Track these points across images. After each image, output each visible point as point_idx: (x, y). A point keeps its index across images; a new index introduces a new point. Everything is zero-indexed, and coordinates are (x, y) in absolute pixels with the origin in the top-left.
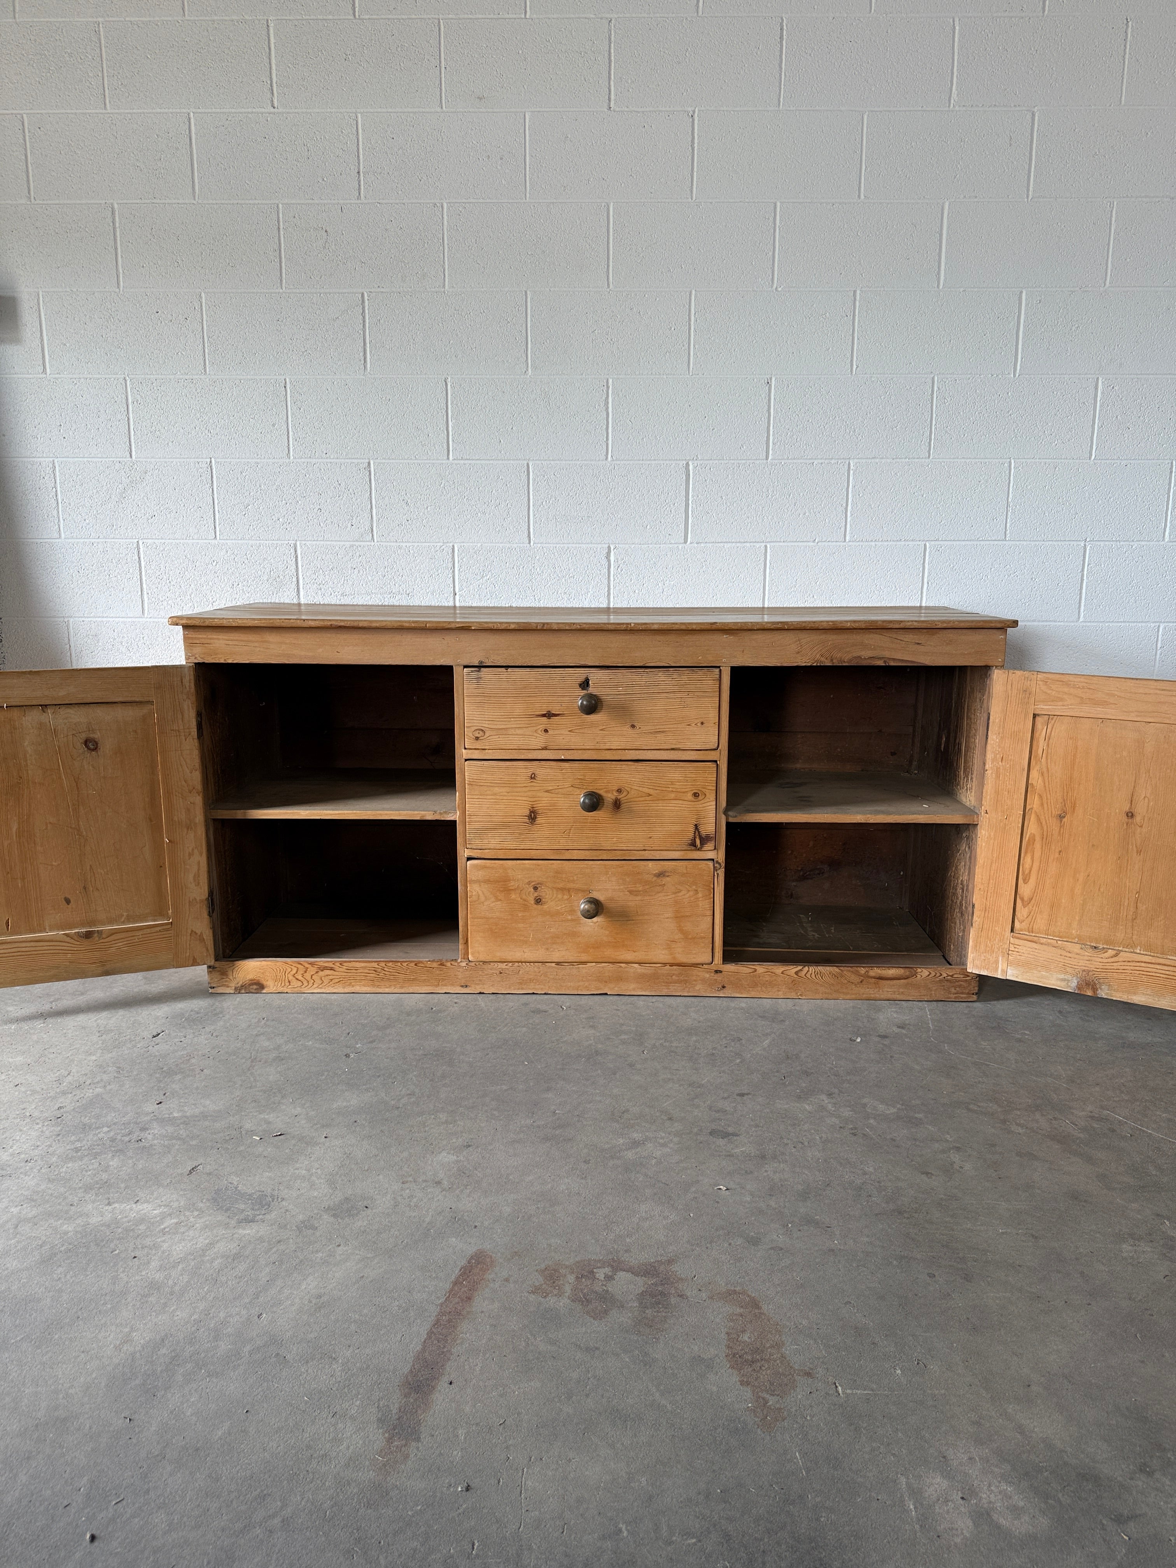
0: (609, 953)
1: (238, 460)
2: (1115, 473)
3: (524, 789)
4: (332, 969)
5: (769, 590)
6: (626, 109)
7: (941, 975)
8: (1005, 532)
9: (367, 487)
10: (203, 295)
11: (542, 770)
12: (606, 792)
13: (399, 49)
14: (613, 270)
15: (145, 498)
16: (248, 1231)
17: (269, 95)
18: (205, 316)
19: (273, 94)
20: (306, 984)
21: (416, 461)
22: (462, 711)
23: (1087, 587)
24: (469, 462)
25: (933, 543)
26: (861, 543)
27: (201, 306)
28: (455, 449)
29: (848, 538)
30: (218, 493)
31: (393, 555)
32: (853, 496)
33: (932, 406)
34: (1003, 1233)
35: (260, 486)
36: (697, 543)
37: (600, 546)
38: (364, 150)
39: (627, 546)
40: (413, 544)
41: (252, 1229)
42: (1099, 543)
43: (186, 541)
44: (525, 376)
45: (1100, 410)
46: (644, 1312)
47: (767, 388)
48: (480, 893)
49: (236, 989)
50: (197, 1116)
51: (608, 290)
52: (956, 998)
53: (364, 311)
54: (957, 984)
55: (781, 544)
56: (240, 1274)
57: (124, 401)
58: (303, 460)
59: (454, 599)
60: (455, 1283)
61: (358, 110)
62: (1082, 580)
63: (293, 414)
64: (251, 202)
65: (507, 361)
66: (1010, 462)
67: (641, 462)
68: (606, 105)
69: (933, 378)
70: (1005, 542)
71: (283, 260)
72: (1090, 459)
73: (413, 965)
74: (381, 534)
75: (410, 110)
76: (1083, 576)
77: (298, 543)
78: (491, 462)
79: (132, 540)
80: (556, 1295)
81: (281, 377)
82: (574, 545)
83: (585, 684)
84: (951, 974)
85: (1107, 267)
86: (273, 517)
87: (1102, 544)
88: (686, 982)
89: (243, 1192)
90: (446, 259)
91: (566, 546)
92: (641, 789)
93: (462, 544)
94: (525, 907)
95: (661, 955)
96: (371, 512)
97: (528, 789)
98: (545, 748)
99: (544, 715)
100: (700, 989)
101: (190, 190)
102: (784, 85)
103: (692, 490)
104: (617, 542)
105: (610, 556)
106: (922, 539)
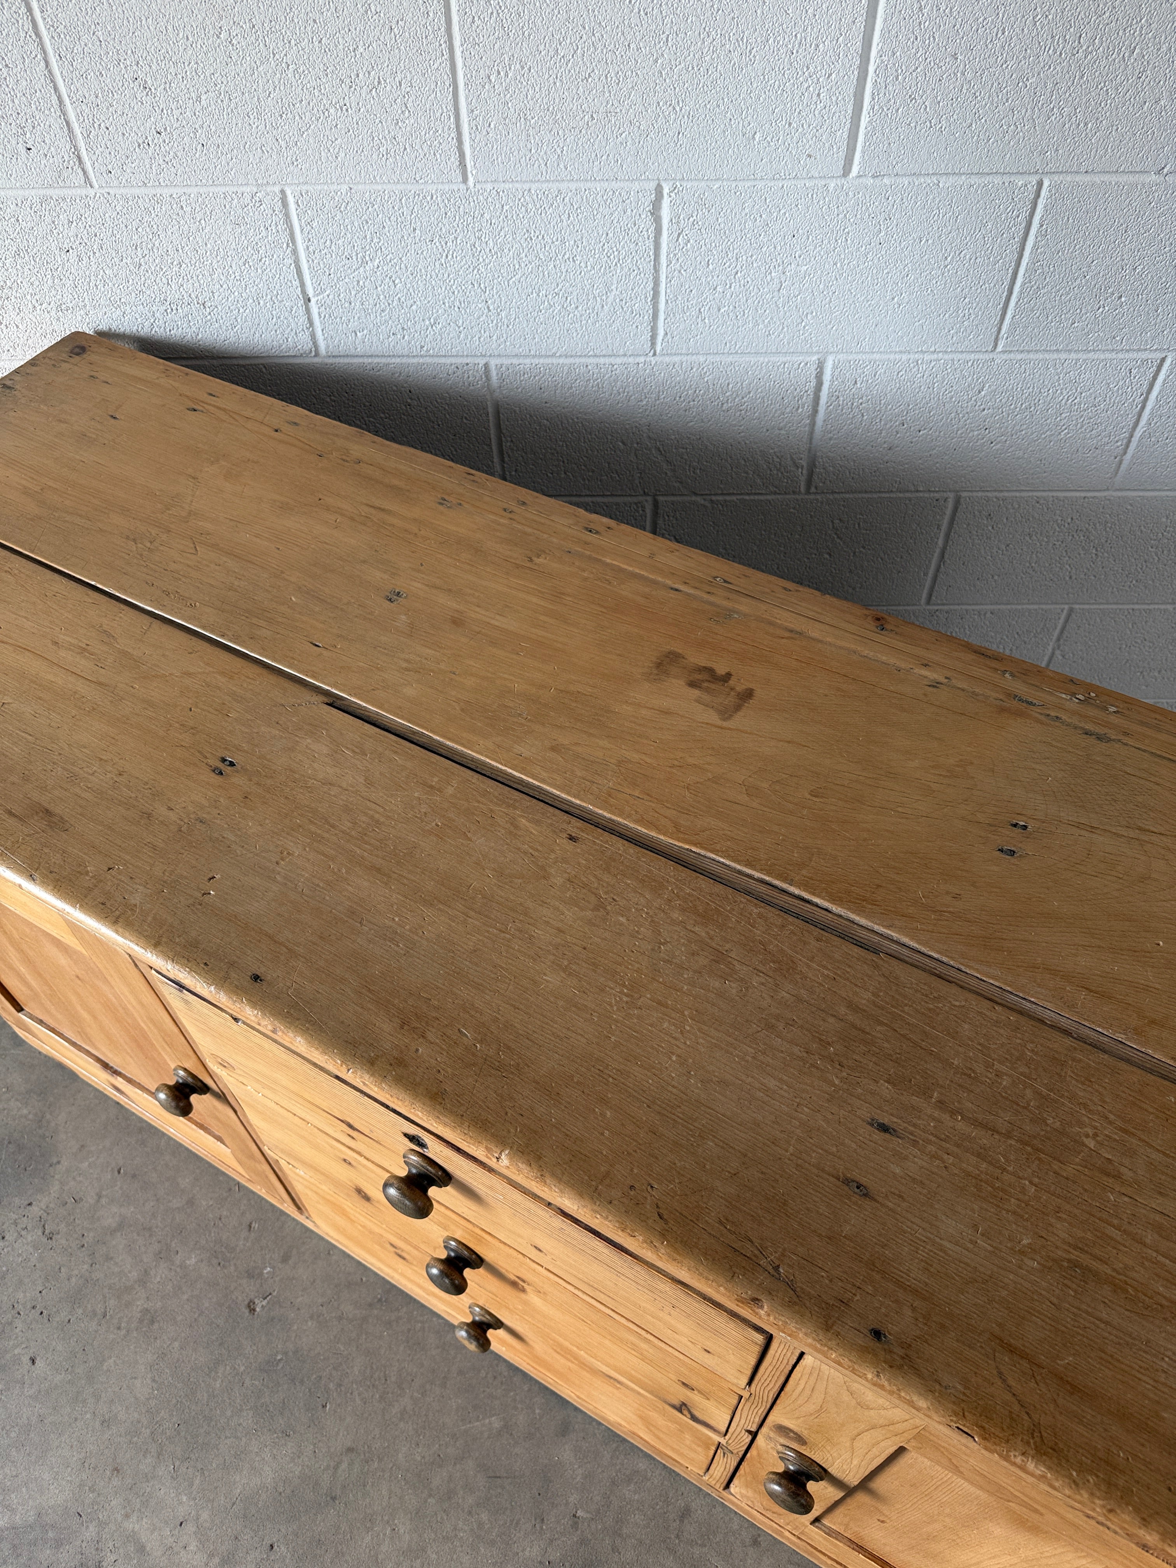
5: (1024, 284)
9: (33, 47)
31: (147, 218)
36: (873, 177)
37: (636, 186)
39: (703, 184)
40: (188, 190)
55: (1078, 178)
59: (308, 311)
74: (103, 169)
82: (573, 186)
91: (554, 187)
93: (305, 188)
96: (64, 113)
103: (882, 35)
104: (679, 176)
105: (660, 210)
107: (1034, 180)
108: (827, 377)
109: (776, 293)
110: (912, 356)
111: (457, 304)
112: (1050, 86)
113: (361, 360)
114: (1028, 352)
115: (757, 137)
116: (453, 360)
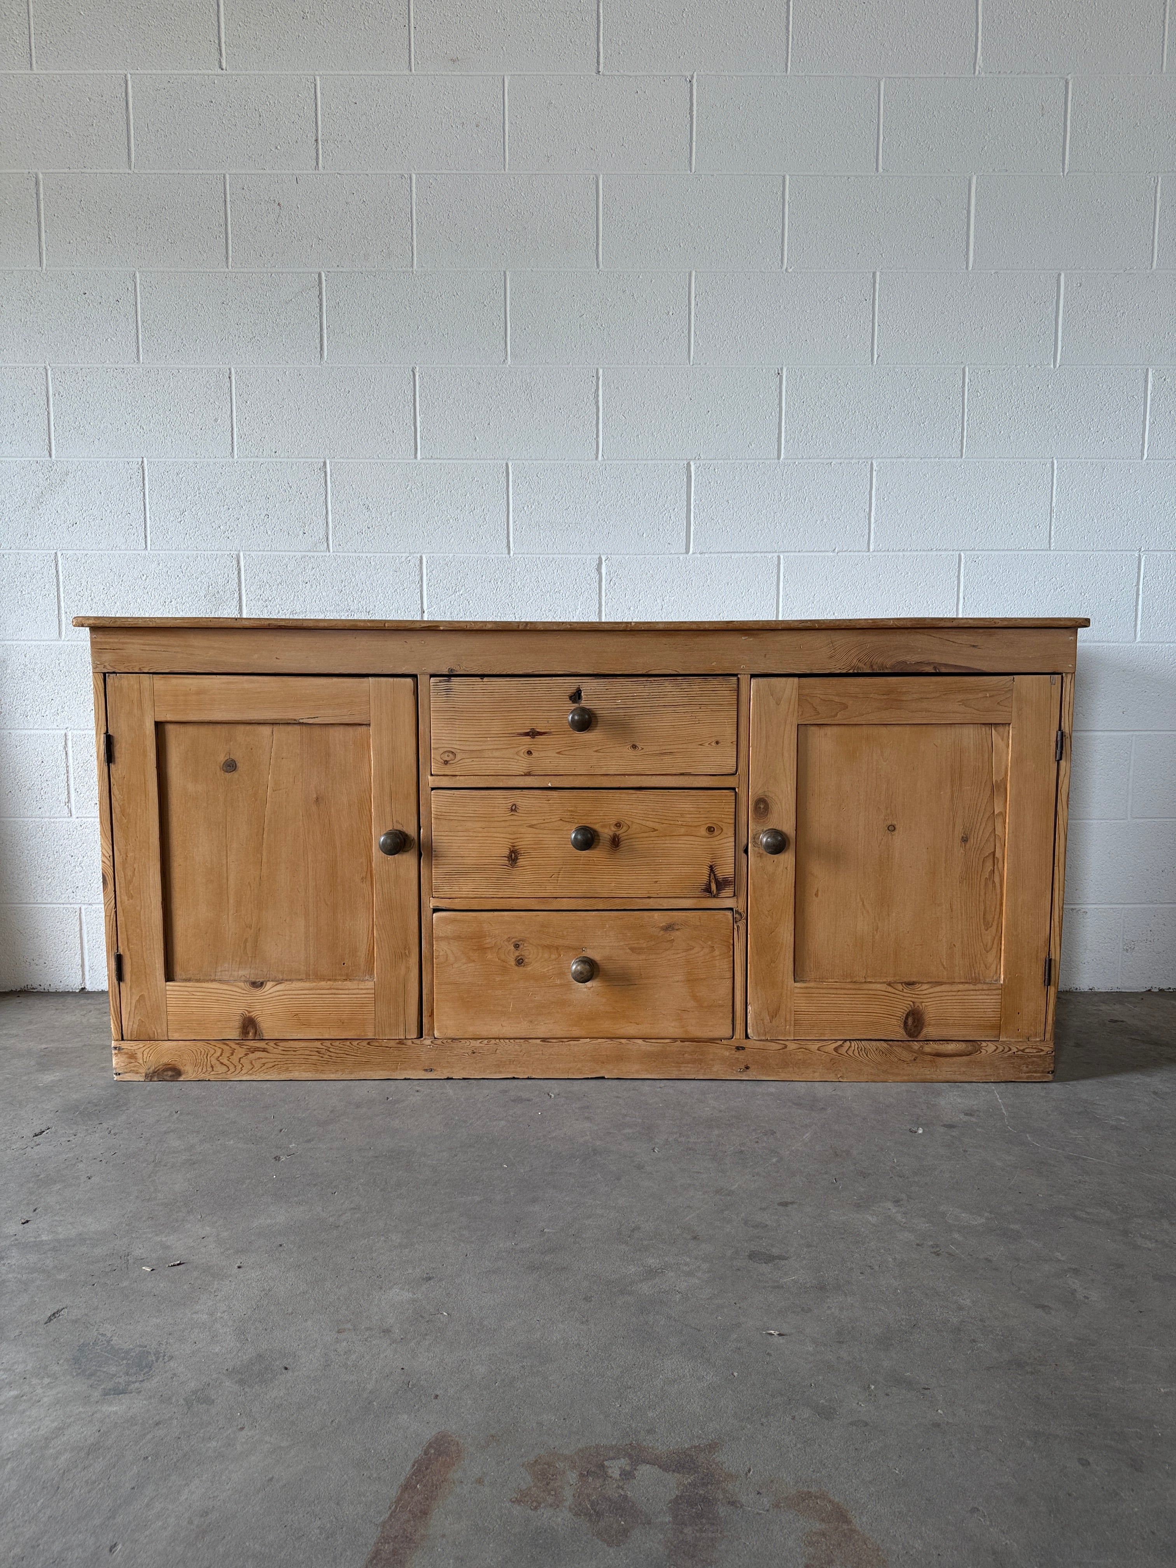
0: (607, 1026)
1: (174, 460)
2: (1170, 474)
3: (503, 824)
4: (264, 1050)
5: (783, 606)
6: (617, 73)
7: (1010, 1050)
8: (1049, 542)
9: (322, 490)
10: (138, 275)
11: (525, 801)
12: (603, 826)
13: (363, 8)
14: (603, 249)
15: (66, 503)
16: (116, 1408)
17: (217, 55)
18: (139, 298)
19: (221, 55)
20: (232, 1069)
21: (379, 461)
22: (427, 730)
23: (1143, 603)
24: (440, 461)
25: (968, 553)
26: (887, 553)
27: (135, 286)
28: (422, 447)
29: (872, 547)
30: (151, 498)
31: (352, 567)
32: (877, 500)
33: (963, 399)
34: (1166, 1393)
35: (199, 489)
36: (701, 553)
37: (589, 557)
38: (323, 115)
39: (621, 557)
40: (375, 555)
41: (122, 1404)
42: (1155, 553)
43: (111, 552)
44: (504, 366)
45: (1152, 405)
46: (681, 1532)
47: (778, 379)
48: (449, 952)
49: (146, 1075)
50: (71, 1239)
51: (598, 270)
52: (1028, 1077)
53: (321, 293)
54: (1029, 1060)
55: (796, 554)
56: (94, 1478)
57: (44, 393)
58: (248, 459)
60: (407, 1487)
61: (317, 73)
62: (1138, 595)
63: (238, 408)
64: (194, 172)
65: (484, 349)
66: (1053, 463)
67: (636, 462)
68: (594, 68)
69: (964, 369)
70: (1048, 552)
71: (230, 236)
72: (1142, 459)
73: (365, 1043)
74: (337, 544)
75: (375, 72)
76: (1138, 590)
77: (241, 554)
78: (465, 461)
79: (49, 552)
80: (551, 1506)
81: (225, 366)
82: (560, 556)
83: (576, 696)
84: (1022, 1048)
85: (1153, 248)
86: (213, 524)
87: (1159, 554)
88: (700, 1061)
89: (117, 1347)
90: (415, 236)
91: (551, 557)
92: (644, 823)
93: (432, 555)
94: (504, 970)
95: (672, 1028)
96: (327, 518)
97: (507, 824)
98: (528, 774)
99: (527, 734)
100: (718, 1070)
101: (125, 158)
102: (792, 49)
103: (695, 493)
104: (609, 552)
105: (601, 569)
106: (956, 548)
107: (776, 555)
111: (499, 614)
112: (772, 514)
115: (645, 534)
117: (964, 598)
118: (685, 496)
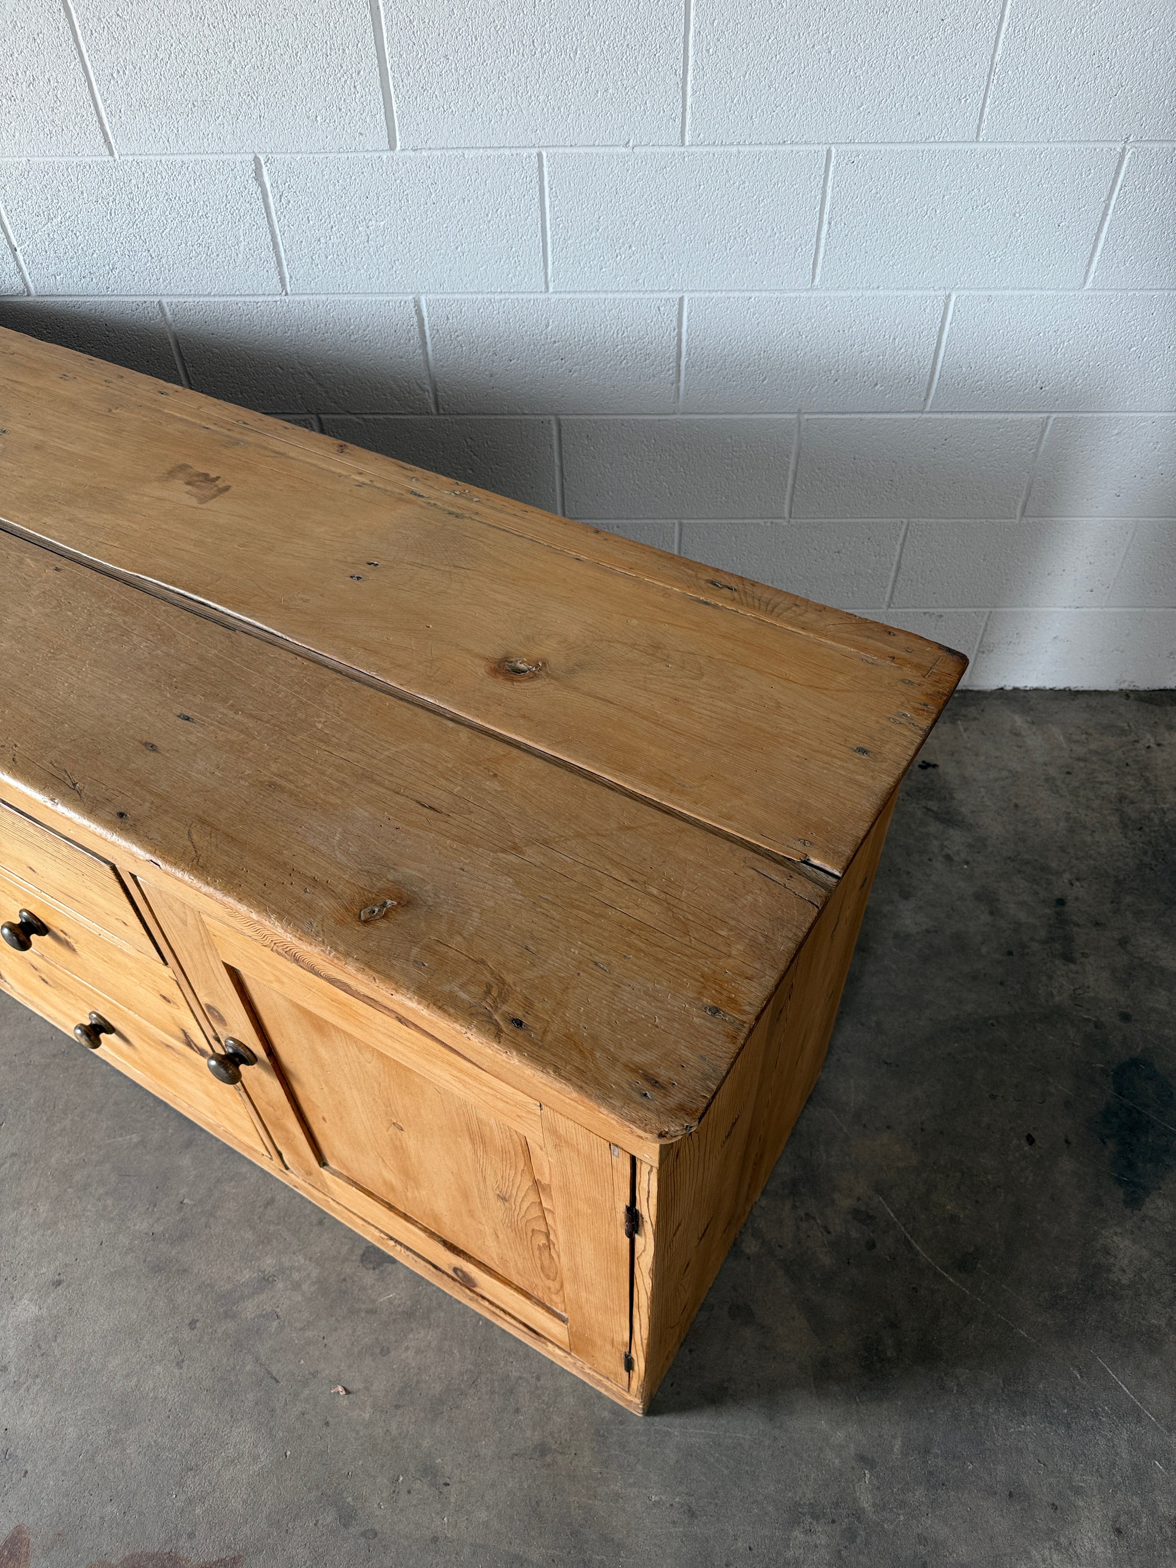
5: (553, 236)
8: (979, 126)
23: (1110, 229)
25: (843, 147)
26: (712, 149)
29: (687, 138)
32: (696, 54)
36: (414, 150)
37: (239, 158)
39: (288, 156)
42: (1151, 145)
55: (568, 150)
59: (16, 258)
62: (1105, 214)
70: (974, 146)
76: (1107, 208)
82: (192, 158)
87: (1157, 147)
91: (179, 158)
103: (389, 42)
104: (269, 150)
105: (262, 176)
106: (823, 140)
107: (534, 151)
108: (425, 314)
109: (366, 244)
110: (485, 296)
112: (523, 79)
113: (63, 299)
114: (575, 292)
115: (319, 118)
116: (134, 299)
117: (830, 223)
118: (374, 48)
